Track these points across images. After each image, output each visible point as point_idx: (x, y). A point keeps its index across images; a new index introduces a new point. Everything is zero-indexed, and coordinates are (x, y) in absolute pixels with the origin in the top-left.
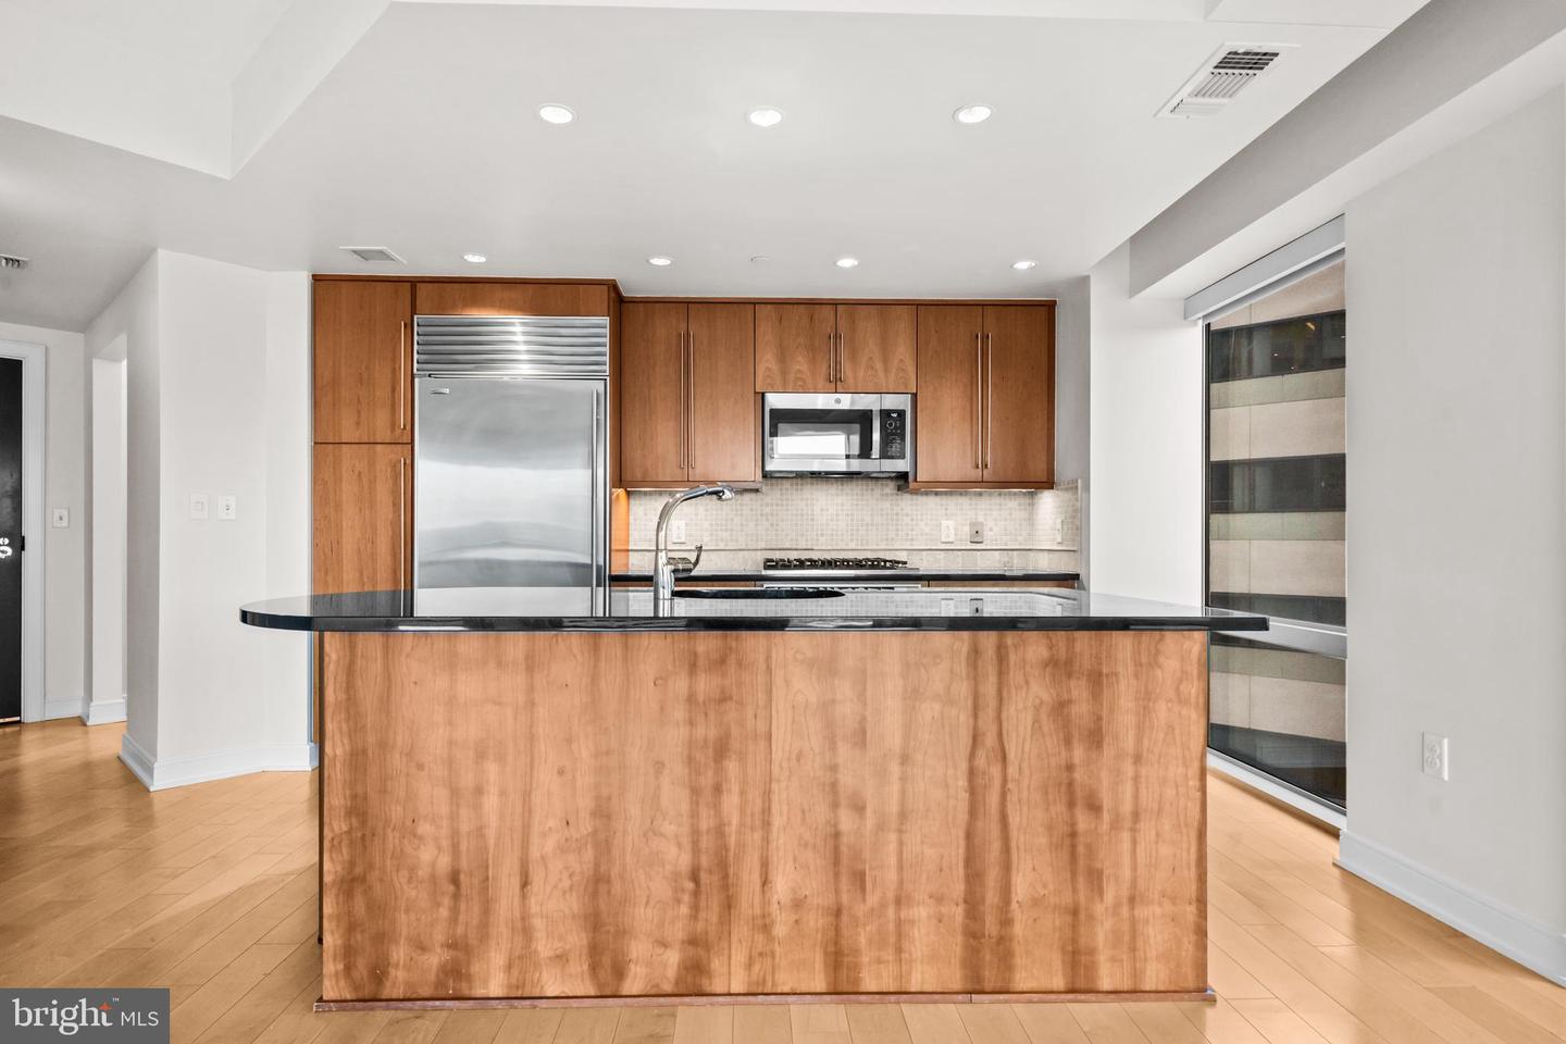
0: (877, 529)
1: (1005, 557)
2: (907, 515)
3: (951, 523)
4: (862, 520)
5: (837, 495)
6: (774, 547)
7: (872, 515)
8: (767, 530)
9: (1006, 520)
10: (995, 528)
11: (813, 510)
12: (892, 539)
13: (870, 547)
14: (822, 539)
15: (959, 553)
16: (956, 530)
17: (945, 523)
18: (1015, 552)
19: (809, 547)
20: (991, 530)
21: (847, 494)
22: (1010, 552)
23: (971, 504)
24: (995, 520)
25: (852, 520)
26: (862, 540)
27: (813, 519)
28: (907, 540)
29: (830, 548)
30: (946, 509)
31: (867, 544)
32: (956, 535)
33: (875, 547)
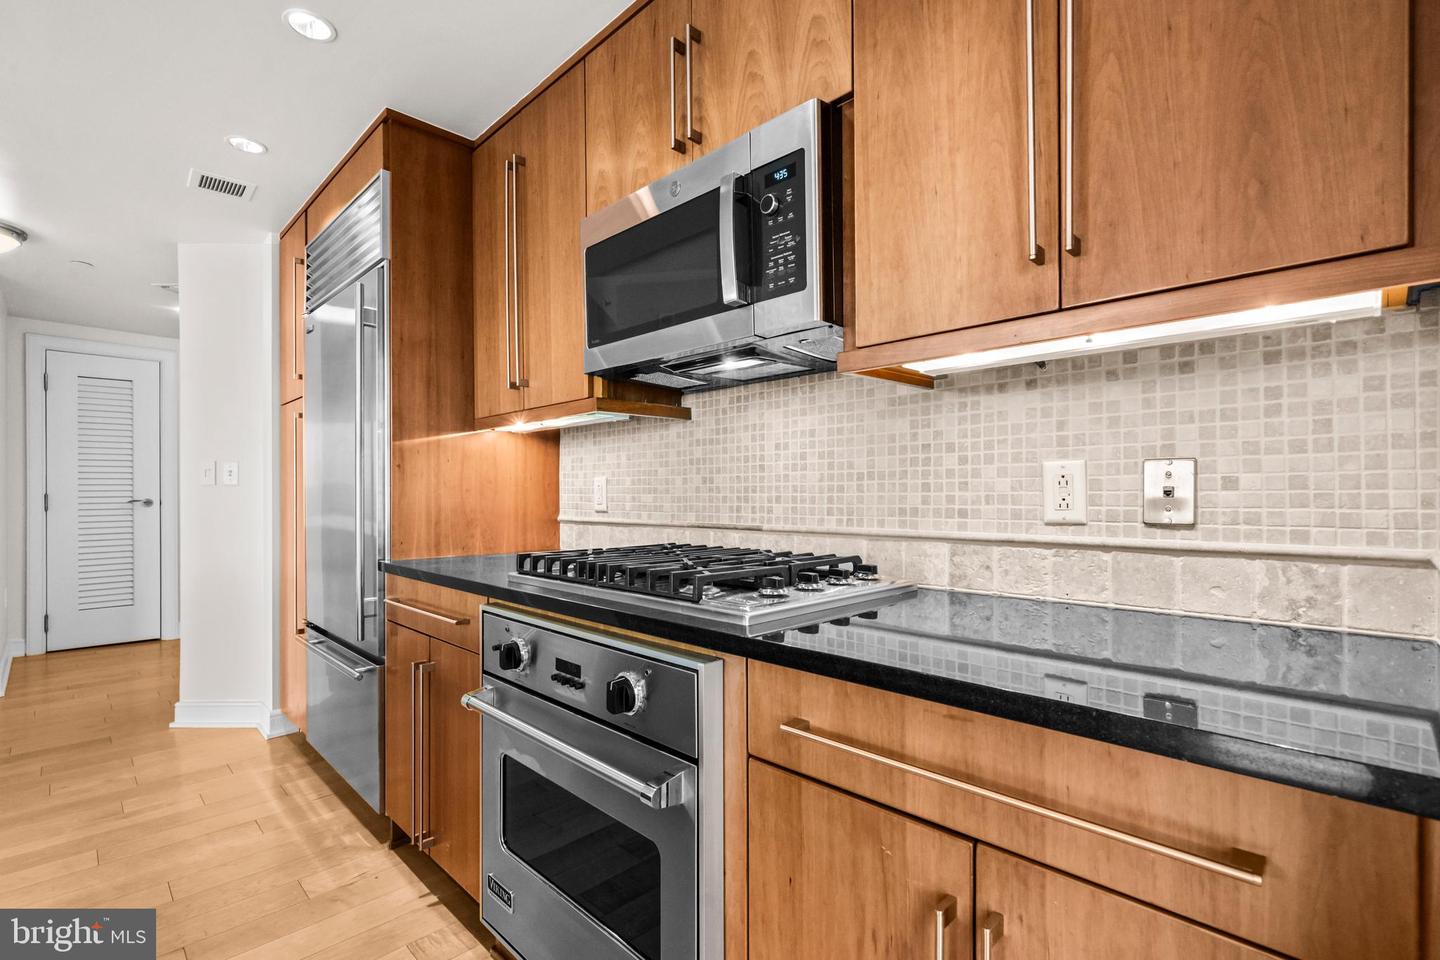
0: (881, 487)
1: (1296, 584)
2: (950, 448)
3: (1075, 466)
4: (851, 466)
5: (804, 413)
6: (707, 522)
7: (870, 453)
8: (698, 489)
9: (1299, 447)
10: (1245, 479)
11: (762, 448)
12: (915, 512)
13: (864, 530)
14: (778, 509)
15: (1107, 557)
16: (1093, 485)
17: (1052, 466)
18: (1346, 571)
19: (757, 524)
20: (1230, 483)
21: (821, 410)
22: (1321, 569)
23: (1148, 403)
24: (1251, 448)
25: (831, 466)
26: (850, 513)
27: (762, 468)
28: (949, 514)
29: (788, 527)
30: (1061, 425)
31: (860, 523)
32: (1092, 501)
33: (875, 530)
